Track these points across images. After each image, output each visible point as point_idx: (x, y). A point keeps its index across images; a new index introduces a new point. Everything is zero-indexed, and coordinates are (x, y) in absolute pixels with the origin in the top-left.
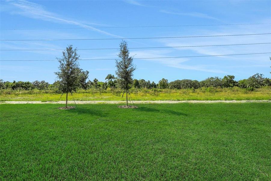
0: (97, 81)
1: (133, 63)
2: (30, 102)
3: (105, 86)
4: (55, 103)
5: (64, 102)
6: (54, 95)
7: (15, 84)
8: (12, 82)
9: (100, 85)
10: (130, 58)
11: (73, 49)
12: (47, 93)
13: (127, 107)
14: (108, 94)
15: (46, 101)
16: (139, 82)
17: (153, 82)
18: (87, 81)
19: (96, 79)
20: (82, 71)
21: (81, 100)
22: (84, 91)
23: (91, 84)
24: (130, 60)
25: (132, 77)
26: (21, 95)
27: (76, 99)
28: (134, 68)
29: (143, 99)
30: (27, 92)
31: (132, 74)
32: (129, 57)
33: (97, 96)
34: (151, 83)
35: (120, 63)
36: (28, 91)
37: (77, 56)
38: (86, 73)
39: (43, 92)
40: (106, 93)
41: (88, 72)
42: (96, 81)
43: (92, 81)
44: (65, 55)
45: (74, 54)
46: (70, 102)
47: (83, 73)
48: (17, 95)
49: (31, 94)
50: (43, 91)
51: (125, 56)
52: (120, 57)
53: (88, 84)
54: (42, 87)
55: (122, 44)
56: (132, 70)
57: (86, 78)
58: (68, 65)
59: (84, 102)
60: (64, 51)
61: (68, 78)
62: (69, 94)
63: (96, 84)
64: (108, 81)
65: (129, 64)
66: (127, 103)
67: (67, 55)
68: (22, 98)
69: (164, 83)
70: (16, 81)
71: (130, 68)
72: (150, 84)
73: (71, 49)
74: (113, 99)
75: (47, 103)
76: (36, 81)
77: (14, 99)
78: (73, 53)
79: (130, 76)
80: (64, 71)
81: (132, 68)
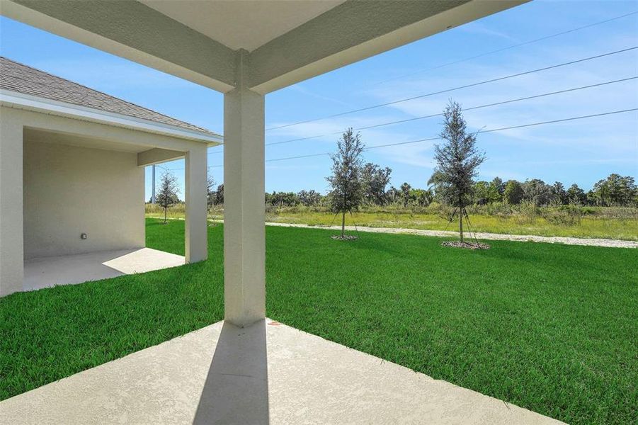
0: (409, 187)
1: (478, 146)
2: (293, 225)
3: (426, 199)
4: (327, 228)
5: (340, 228)
6: (327, 216)
7: (274, 197)
8: (272, 193)
9: (414, 198)
10: (469, 137)
11: (354, 136)
12: (316, 211)
13: (459, 245)
14: (430, 216)
15: (314, 225)
16: (522, 187)
17: (575, 186)
18: (387, 188)
19: (405, 184)
20: (377, 169)
21: (370, 227)
22: (378, 208)
23: (396, 194)
24: (469, 141)
25: (474, 179)
26: (281, 214)
27: (362, 224)
28: (480, 158)
29: (517, 232)
30: (289, 209)
31: (473, 173)
32: (466, 136)
33: (404, 219)
34: (566, 190)
35: (445, 151)
36: (291, 208)
37: (360, 147)
38: (385, 173)
39: (311, 211)
40: (427, 214)
41: (389, 170)
42: (406, 188)
43: (399, 188)
44: (342, 146)
45: (355, 144)
46: (349, 228)
47: (380, 172)
48: (277, 213)
49: (294, 213)
50: (311, 207)
51: (458, 134)
52: (445, 137)
53: (390, 195)
54: (310, 200)
55: (448, 110)
56: (476, 162)
57: (385, 183)
58: (346, 164)
59: (375, 230)
60: (340, 141)
61: (346, 187)
62: (348, 215)
63: (406, 194)
64: (433, 188)
65: (467, 150)
66: (462, 236)
67: (344, 147)
68: (284, 218)
69: (618, 188)
70: (277, 193)
71: (469, 158)
72: (564, 192)
73: (350, 134)
74: (437, 227)
75: (315, 227)
76: (303, 191)
77: (274, 219)
78: (353, 142)
79: (470, 176)
80: (339, 174)
81: (475, 159)
